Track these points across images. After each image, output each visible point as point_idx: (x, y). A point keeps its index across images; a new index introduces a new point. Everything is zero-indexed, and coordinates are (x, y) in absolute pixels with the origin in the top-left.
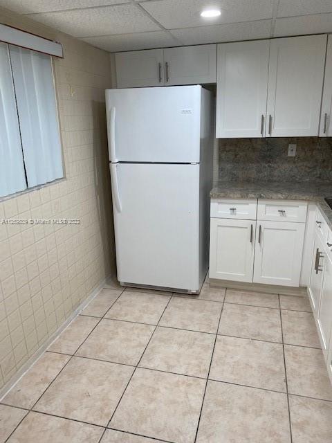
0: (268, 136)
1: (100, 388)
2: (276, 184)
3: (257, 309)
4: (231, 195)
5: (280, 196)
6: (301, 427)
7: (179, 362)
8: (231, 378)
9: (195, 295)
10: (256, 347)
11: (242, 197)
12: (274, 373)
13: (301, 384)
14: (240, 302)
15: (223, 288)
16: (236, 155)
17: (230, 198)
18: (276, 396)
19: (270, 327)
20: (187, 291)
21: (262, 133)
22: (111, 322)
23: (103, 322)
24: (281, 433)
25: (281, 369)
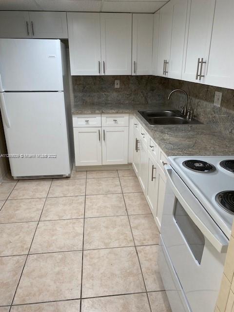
0: (103, 74)
1: (17, 237)
2: (110, 105)
3: (106, 179)
4: (86, 112)
5: (113, 111)
6: (136, 228)
7: (65, 213)
8: (98, 215)
9: (68, 178)
10: (108, 197)
11: (92, 113)
12: (120, 207)
13: (134, 210)
14: (96, 177)
15: (85, 171)
16: (84, 87)
17: (85, 114)
18: (122, 217)
19: (115, 187)
20: (62, 175)
21: (99, 72)
22: (14, 201)
23: (8, 202)
24: (127, 232)
25: (123, 205)
